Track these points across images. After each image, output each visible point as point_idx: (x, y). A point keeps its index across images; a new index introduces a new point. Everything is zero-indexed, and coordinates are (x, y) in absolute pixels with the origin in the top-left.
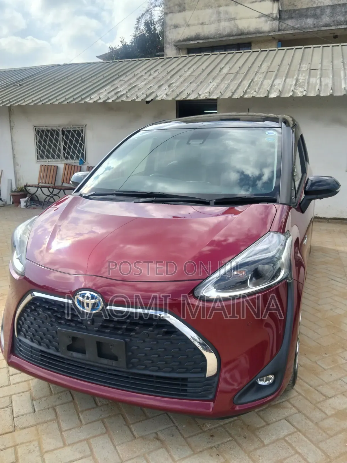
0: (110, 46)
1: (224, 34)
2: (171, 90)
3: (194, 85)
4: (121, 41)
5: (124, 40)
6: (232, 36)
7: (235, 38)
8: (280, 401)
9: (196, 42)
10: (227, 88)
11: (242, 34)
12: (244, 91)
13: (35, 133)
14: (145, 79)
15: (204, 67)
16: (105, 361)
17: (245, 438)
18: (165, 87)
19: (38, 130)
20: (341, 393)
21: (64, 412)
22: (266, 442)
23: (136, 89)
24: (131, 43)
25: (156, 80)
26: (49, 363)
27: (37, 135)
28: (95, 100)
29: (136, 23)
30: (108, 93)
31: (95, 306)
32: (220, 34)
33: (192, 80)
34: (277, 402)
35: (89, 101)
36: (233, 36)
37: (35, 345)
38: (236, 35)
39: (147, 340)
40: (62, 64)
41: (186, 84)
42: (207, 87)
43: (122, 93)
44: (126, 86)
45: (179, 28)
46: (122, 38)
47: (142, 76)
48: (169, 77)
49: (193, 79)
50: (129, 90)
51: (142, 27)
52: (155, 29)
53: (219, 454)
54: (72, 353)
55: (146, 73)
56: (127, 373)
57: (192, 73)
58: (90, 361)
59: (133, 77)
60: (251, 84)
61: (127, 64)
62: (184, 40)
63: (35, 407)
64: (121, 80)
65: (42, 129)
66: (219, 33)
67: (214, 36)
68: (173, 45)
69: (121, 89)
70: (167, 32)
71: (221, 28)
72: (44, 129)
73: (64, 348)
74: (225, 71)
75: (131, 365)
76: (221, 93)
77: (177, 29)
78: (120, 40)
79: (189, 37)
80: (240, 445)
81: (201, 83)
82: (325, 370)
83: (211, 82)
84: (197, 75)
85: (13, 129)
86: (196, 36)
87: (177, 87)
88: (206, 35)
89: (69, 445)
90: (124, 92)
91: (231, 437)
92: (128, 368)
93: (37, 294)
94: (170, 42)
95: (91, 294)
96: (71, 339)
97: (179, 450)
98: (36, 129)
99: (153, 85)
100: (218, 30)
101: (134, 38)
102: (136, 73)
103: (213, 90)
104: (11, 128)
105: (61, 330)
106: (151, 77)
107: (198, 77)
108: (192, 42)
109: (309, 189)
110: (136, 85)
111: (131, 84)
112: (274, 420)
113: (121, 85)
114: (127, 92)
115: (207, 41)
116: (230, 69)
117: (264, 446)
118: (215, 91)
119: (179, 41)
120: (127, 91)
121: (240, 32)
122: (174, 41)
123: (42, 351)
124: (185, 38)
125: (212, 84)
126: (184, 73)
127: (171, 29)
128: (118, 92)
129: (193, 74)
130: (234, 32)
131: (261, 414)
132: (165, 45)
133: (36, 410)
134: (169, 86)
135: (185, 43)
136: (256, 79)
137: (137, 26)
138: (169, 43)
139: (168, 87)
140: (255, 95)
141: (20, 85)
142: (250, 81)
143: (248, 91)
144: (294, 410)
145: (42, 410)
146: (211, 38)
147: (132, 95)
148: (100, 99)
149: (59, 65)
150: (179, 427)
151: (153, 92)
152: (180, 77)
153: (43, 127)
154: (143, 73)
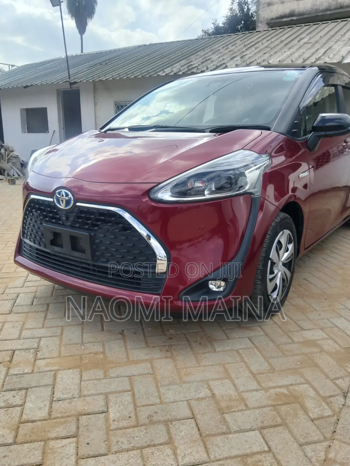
0: (203, 29)
1: (321, 9)
2: (243, 60)
3: (267, 55)
4: (213, 23)
5: (216, 22)
6: (329, 11)
7: (333, 12)
8: (251, 325)
9: (289, 19)
10: (300, 56)
11: (342, 7)
12: (317, 58)
13: (115, 109)
14: (221, 53)
15: (283, 38)
16: (77, 254)
17: (200, 344)
18: (238, 58)
19: (118, 106)
20: (321, 329)
21: (55, 307)
22: (217, 350)
23: (209, 61)
24: (223, 24)
25: (231, 53)
26: (42, 259)
27: (117, 110)
28: (167, 73)
29: (231, 4)
30: (182, 67)
31: (68, 202)
32: (316, 9)
33: (267, 51)
34: (248, 326)
35: (162, 74)
36: (331, 10)
37: (32, 244)
38: (334, 9)
39: (108, 234)
40: (149, 44)
41: (259, 55)
42: (280, 56)
43: (194, 66)
44: (200, 59)
45: (273, 5)
46: (214, 19)
47: (219, 50)
48: (245, 49)
49: (268, 49)
50: (202, 63)
51: (236, 7)
52: (248, 9)
53: (168, 350)
54: (54, 248)
55: (223, 48)
56: (94, 266)
57: (269, 44)
58: (66, 255)
59: (210, 52)
60: (328, 52)
61: (209, 40)
62: (277, 18)
63: (34, 302)
64: (197, 55)
65: (121, 105)
66: (316, 7)
67: (310, 11)
68: (265, 24)
69: (194, 62)
70: (260, 11)
71: (318, 2)
72: (123, 105)
73: (48, 243)
74: (305, 40)
75: (96, 258)
76: (292, 60)
77: (271, 7)
78: (213, 21)
79: (282, 14)
80: (192, 348)
81: (275, 53)
82: (316, 310)
83: (286, 51)
84: (273, 46)
85: (96, 105)
86: (290, 12)
87: (250, 57)
88: (301, 11)
89: (46, 327)
90: (197, 65)
91: (188, 342)
92: (92, 260)
93: (33, 196)
94: (263, 20)
95: (65, 192)
96: (52, 234)
97: (135, 343)
98: (116, 104)
99: (227, 58)
100: (314, 5)
101: (226, 19)
102: (213, 48)
103: (285, 59)
104: (95, 104)
105: (46, 226)
106: (227, 51)
107: (274, 48)
108: (285, 20)
109: (317, 124)
110: (211, 58)
111: (205, 58)
112: (237, 337)
113: (196, 59)
114: (199, 65)
115: (301, 17)
116: (311, 38)
117: (215, 352)
118: (287, 60)
119: (272, 19)
120: (200, 63)
121: (339, 6)
122: (267, 20)
123: (37, 249)
124: (278, 15)
125: (286, 54)
126: (261, 45)
127: (264, 7)
128: (192, 65)
129: (270, 46)
130: (332, 6)
131: (227, 331)
132: (257, 25)
133: (34, 304)
134: (242, 57)
135: (278, 21)
136: (334, 47)
137: (231, 7)
138: (261, 22)
139: (240, 58)
140: (328, 60)
141: (106, 64)
142: (328, 48)
143: (322, 58)
144: (262, 333)
145: (39, 304)
146: (306, 14)
147: (203, 67)
148: (172, 71)
149: (145, 45)
150: (145, 329)
151: (224, 63)
152: (256, 48)
153: (122, 103)
154: (221, 47)
